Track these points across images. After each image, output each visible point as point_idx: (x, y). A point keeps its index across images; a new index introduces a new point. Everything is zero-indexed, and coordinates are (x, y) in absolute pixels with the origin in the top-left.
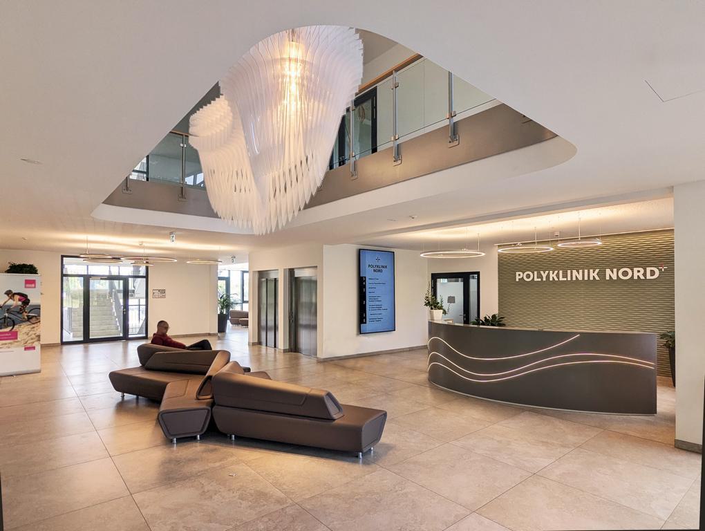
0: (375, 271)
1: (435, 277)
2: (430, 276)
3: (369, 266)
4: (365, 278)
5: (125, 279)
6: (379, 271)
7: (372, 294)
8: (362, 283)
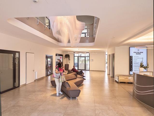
3: (134, 52)
4: (132, 56)
5: (85, 57)
6: (139, 54)
7: (135, 62)
8: (131, 58)
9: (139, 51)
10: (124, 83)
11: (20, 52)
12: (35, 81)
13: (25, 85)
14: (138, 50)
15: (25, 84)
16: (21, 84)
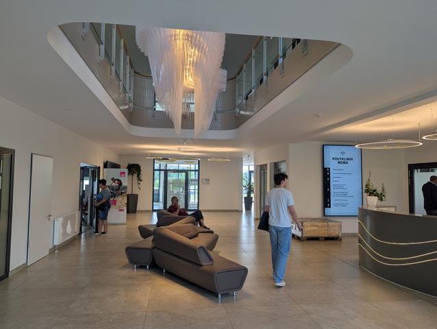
0: (339, 162)
1: (412, 168)
2: (407, 166)
3: (333, 158)
4: (329, 169)
5: (186, 172)
6: (344, 163)
7: (336, 183)
8: (326, 174)
9: (345, 156)
10: (317, 239)
11: (14, 151)
12: (52, 251)
13: (24, 268)
14: (343, 153)
15: (24, 264)
16: (13, 267)
